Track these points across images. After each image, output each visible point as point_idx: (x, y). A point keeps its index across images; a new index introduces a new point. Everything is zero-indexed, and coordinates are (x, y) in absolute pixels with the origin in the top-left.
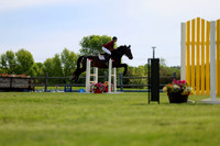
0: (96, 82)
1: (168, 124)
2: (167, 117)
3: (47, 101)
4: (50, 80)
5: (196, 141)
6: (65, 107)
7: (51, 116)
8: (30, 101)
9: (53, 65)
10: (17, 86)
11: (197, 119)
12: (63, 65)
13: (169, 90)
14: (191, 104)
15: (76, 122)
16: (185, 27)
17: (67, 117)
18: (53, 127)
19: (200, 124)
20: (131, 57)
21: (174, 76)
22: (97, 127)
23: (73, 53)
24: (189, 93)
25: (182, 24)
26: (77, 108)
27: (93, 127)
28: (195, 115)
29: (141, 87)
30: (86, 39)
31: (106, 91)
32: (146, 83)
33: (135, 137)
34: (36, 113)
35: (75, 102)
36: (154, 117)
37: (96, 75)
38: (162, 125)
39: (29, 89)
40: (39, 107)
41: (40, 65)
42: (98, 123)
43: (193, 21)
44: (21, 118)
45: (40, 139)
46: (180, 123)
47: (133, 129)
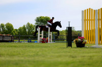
0: (42, 38)
1: (76, 57)
2: (75, 54)
3: (20, 47)
4: (21, 37)
5: (89, 65)
6: (28, 49)
7: (21, 54)
8: (12, 46)
9: (22, 30)
10: (6, 40)
11: (89, 55)
12: (27, 30)
13: (76, 41)
14: (86, 48)
15: (34, 56)
16: (84, 12)
17: (29, 54)
18: (22, 58)
19: (91, 57)
20: (61, 27)
21: (78, 35)
22: (43, 58)
23: (32, 25)
24: (86, 43)
25: (82, 11)
26: (34, 50)
27: (41, 59)
28: (88, 53)
29: (63, 40)
30: (38, 18)
31: (47, 42)
32: (66, 38)
33: (61, 63)
34: (14, 52)
35: (33, 47)
36: (69, 54)
37: (42, 34)
38: (73, 57)
39: (12, 41)
40: (16, 49)
41: (16, 30)
42: (44, 57)
43: (88, 10)
44: (7, 54)
45: (17, 64)
46: (81, 56)
47: (60, 59)
